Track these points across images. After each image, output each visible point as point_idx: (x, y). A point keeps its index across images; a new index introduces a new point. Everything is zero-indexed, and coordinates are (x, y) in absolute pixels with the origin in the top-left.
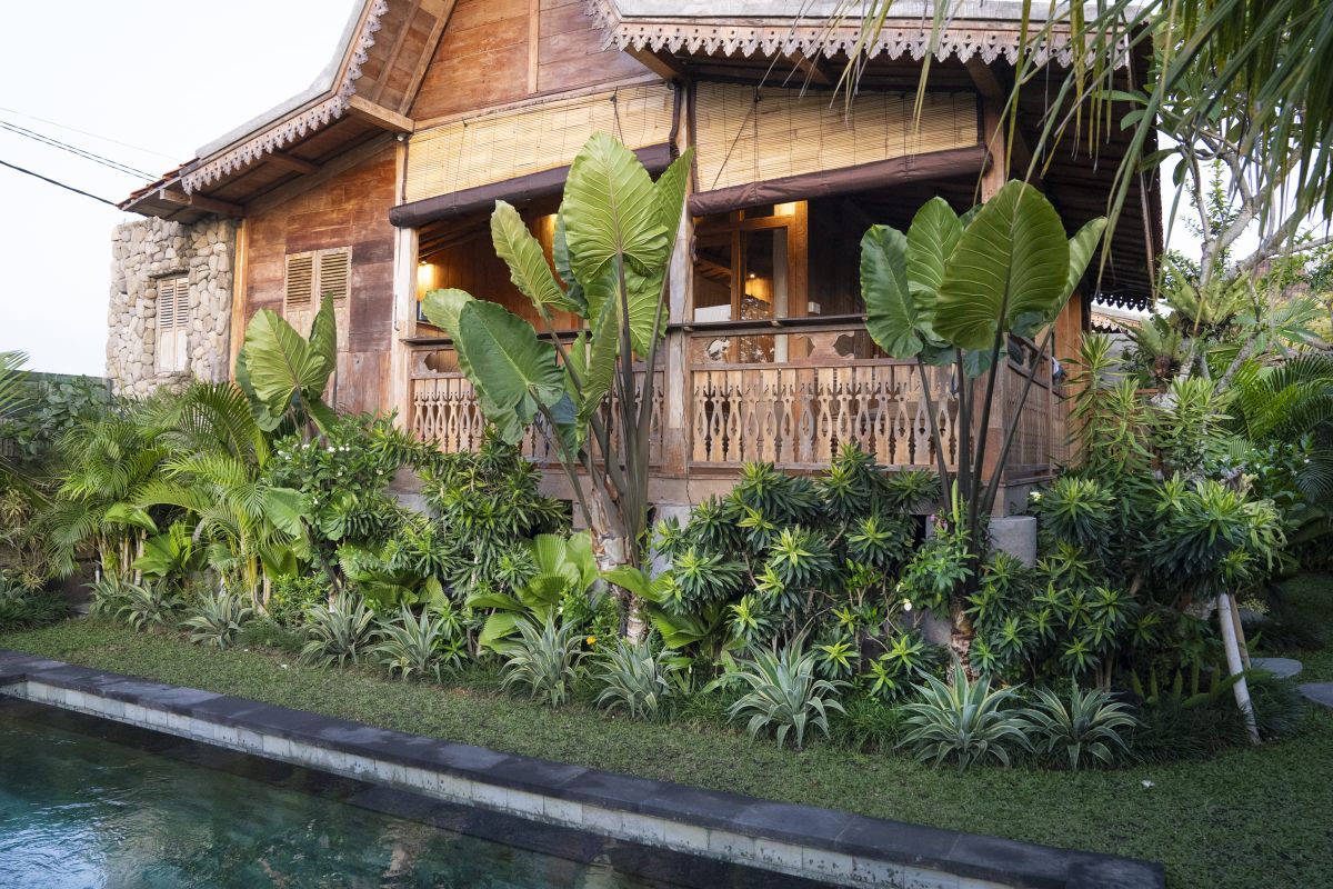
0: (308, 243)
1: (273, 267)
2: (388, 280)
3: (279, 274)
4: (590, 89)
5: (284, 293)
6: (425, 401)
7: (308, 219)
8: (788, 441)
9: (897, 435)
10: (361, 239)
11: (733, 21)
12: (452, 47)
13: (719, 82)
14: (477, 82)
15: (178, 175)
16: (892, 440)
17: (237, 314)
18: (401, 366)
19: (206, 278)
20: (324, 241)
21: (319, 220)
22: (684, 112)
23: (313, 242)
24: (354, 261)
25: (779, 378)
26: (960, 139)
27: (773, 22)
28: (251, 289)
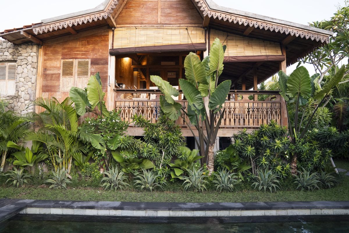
0: (71, 57)
1: (55, 63)
2: (106, 71)
3: (58, 65)
4: (179, 25)
5: (61, 72)
6: (120, 108)
7: (71, 49)
8: (237, 120)
9: (264, 119)
10: (94, 57)
11: (241, 17)
12: (130, 5)
13: (217, 30)
14: (139, 17)
15: (32, 27)
16: (263, 120)
17: (40, 77)
18: (112, 97)
19: (26, 64)
20: (78, 56)
21: (76, 50)
22: (207, 36)
23: (73, 56)
24: (92, 64)
25: (235, 105)
26: (278, 53)
27: (252, 19)
28: (45, 69)
